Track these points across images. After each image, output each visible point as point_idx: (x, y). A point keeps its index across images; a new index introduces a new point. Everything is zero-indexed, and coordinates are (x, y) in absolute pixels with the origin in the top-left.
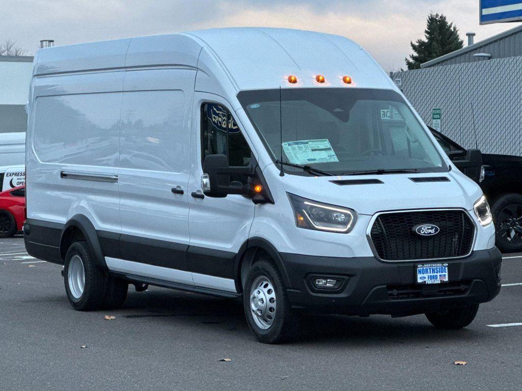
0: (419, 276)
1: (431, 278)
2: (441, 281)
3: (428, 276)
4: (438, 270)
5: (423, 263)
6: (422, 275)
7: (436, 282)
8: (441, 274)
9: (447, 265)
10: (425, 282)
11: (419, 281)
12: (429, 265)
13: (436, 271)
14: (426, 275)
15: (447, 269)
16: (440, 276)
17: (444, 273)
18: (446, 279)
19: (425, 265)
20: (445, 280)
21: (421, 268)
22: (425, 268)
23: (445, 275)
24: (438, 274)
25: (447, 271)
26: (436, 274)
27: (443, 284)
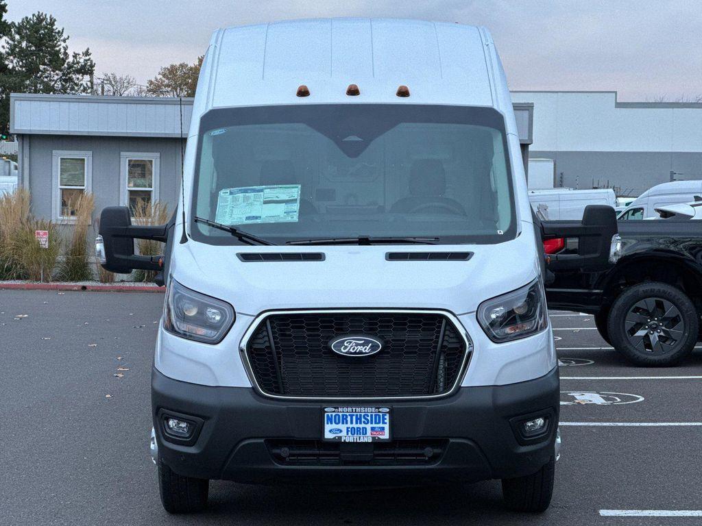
0: (328, 427)
1: (353, 431)
2: (373, 438)
3: (348, 428)
4: (369, 418)
5: (336, 404)
6: (334, 426)
7: (362, 440)
8: (374, 425)
9: (388, 410)
10: (340, 438)
11: (328, 435)
12: (350, 409)
13: (363, 420)
14: (343, 427)
15: (387, 417)
16: (373, 429)
17: (381, 425)
18: (386, 436)
19: (340, 409)
20: (382, 437)
21: (334, 414)
22: (341, 414)
23: (383, 429)
24: (369, 426)
25: (387, 421)
26: (363, 425)
27: (377, 444)
